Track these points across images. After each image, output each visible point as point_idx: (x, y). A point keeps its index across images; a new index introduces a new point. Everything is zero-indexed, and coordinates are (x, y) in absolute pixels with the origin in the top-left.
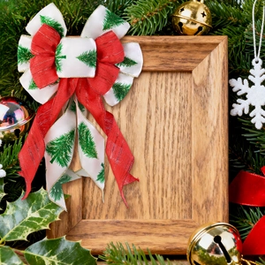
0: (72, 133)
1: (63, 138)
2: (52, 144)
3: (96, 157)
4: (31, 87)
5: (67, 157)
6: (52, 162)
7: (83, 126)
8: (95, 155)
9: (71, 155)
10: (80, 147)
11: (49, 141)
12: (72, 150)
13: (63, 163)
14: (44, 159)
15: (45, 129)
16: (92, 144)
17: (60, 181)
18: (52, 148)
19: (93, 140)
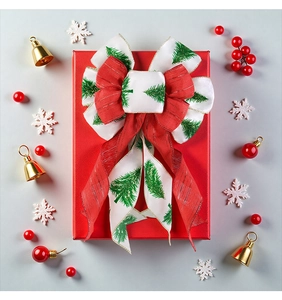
0: (138, 171)
1: (128, 176)
2: (117, 182)
3: (163, 197)
4: (96, 122)
5: (132, 196)
6: (116, 201)
7: (149, 165)
8: (161, 195)
9: (136, 194)
10: (146, 186)
11: (114, 179)
12: (138, 189)
13: (127, 202)
14: (107, 198)
15: (109, 167)
16: (159, 183)
17: (124, 221)
18: (116, 187)
19: (160, 179)
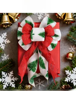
0: (37, 60)
1: (34, 62)
2: (30, 64)
3: (45, 69)
4: (22, 45)
5: (35, 69)
6: (30, 70)
7: (40, 58)
8: (45, 68)
9: (36, 68)
10: (39, 65)
11: (29, 63)
12: (37, 66)
13: (34, 71)
14: (27, 69)
15: (28, 59)
16: (44, 64)
17: (33, 77)
18: (30, 66)
19: (44, 63)
